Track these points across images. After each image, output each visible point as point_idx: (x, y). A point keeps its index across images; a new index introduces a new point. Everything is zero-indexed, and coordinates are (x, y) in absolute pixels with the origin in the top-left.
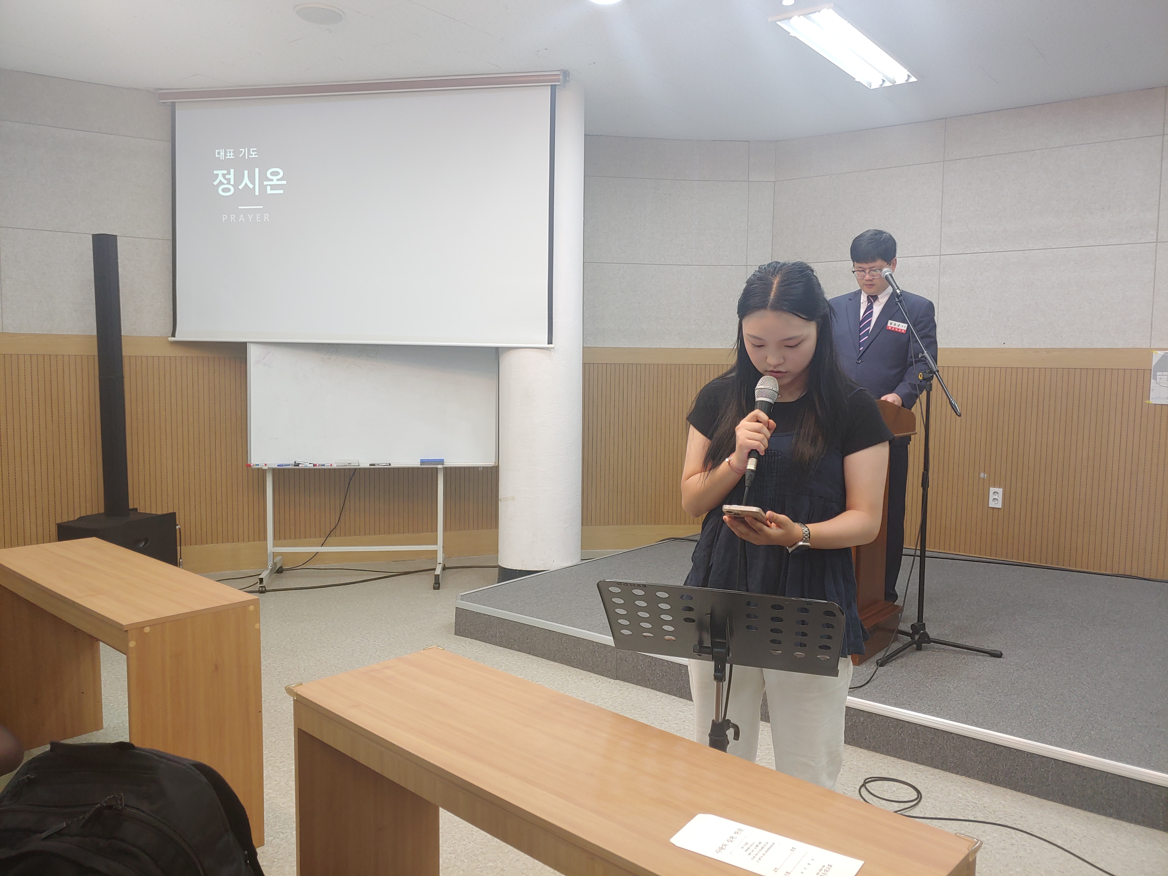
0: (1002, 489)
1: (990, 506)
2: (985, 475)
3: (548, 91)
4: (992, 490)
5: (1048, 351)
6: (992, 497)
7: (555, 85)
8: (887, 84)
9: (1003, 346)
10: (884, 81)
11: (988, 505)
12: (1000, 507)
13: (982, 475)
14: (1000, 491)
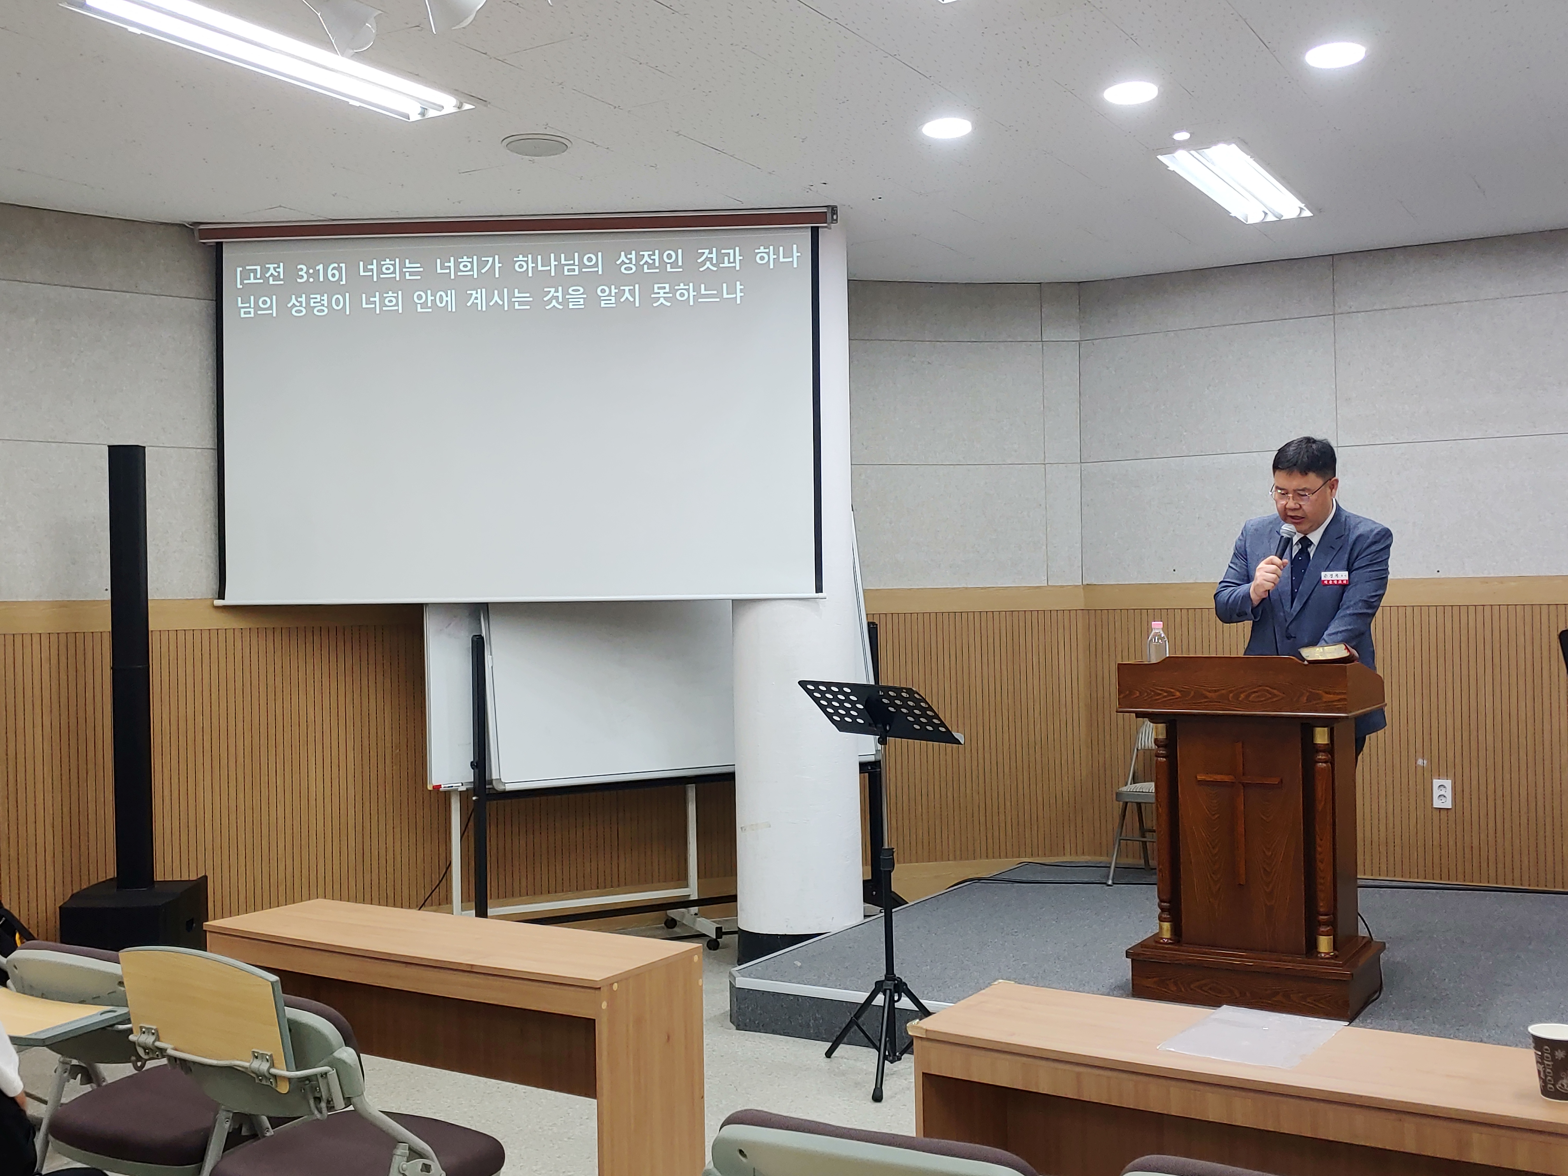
0: (1450, 781)
1: (1435, 806)
2: (1425, 762)
3: (809, 233)
4: (1436, 782)
5: (1502, 580)
6: (1436, 793)
7: (818, 227)
8: (1271, 218)
9: (1437, 575)
10: (1266, 214)
11: (1432, 804)
12: (1450, 807)
13: (1420, 762)
14: (1448, 783)
